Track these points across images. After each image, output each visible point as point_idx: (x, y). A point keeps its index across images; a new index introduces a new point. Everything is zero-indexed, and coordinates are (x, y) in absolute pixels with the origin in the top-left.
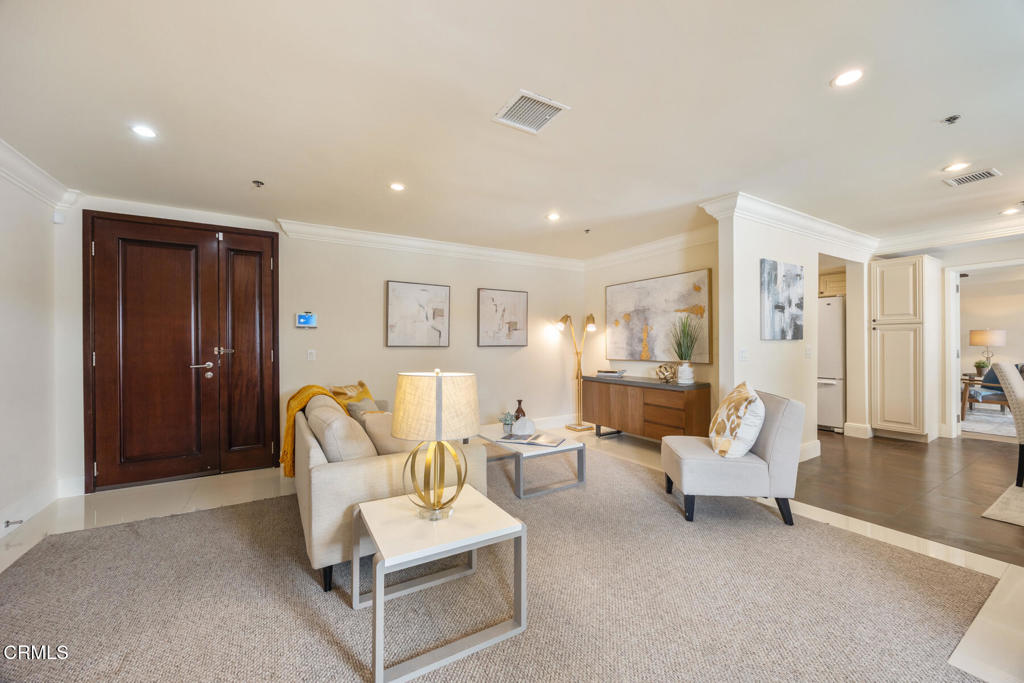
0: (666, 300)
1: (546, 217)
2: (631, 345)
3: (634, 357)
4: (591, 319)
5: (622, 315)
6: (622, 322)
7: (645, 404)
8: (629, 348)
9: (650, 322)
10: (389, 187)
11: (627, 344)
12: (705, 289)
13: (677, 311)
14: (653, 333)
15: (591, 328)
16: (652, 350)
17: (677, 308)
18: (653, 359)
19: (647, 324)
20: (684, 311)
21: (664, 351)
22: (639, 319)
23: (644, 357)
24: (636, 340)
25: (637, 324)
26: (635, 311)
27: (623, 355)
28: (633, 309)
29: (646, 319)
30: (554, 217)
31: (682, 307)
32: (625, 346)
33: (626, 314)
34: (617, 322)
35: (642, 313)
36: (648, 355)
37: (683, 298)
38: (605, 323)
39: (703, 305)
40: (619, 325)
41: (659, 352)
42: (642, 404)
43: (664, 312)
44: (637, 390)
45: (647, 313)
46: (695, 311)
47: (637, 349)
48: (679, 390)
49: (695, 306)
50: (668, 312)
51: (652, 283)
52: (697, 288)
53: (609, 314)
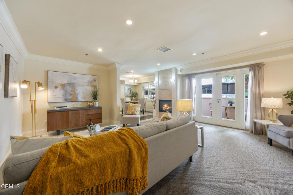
0: (83, 82)
1: (97, 49)
2: (66, 96)
3: (66, 100)
4: (40, 84)
5: (60, 84)
6: (60, 87)
7: (88, 115)
8: (64, 97)
9: (76, 88)
11: (63, 96)
13: (87, 86)
14: (77, 92)
15: (41, 88)
16: (77, 98)
17: (88, 85)
18: (78, 101)
19: (74, 89)
20: (90, 86)
21: (82, 98)
22: (70, 87)
24: (69, 94)
25: (69, 89)
26: (68, 83)
27: (61, 100)
28: (66, 83)
29: (74, 87)
30: (100, 50)
32: (62, 97)
33: (62, 84)
34: (56, 87)
35: (72, 85)
36: (74, 100)
37: (90, 82)
38: (47, 86)
39: (97, 85)
40: (58, 89)
41: (80, 98)
42: (86, 115)
43: (82, 86)
44: (84, 111)
45: (74, 85)
46: (94, 86)
47: (69, 97)
48: (100, 108)
49: (94, 85)
50: (84, 86)
51: (77, 75)
52: (95, 80)
53: (49, 83)
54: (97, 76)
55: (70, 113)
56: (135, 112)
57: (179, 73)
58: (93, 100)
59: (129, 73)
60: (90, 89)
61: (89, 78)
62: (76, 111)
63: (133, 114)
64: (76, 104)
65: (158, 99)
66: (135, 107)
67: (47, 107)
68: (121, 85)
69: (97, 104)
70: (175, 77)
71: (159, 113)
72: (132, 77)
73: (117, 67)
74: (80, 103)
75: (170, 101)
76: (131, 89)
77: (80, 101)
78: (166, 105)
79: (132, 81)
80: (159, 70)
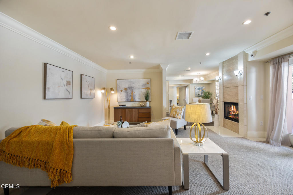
0: (139, 85)
1: (130, 57)
2: (127, 97)
3: (128, 101)
4: (112, 89)
5: (124, 89)
6: (124, 90)
7: (139, 113)
8: (126, 98)
9: (134, 91)
10: (109, 27)
11: (126, 97)
12: (150, 84)
13: (142, 88)
14: (135, 94)
15: (113, 92)
16: (135, 99)
18: (135, 101)
20: (144, 88)
21: (138, 99)
22: (130, 90)
23: (132, 100)
24: (129, 96)
25: (129, 91)
26: (129, 87)
27: (124, 100)
28: (127, 87)
29: (132, 90)
30: (132, 57)
31: (144, 87)
32: (125, 98)
33: (125, 88)
34: (122, 91)
35: (131, 88)
36: (133, 100)
37: (144, 85)
38: (117, 90)
39: (150, 87)
40: (123, 92)
41: (137, 99)
42: (138, 113)
43: (138, 88)
44: (136, 109)
45: (133, 88)
46: (147, 89)
47: (129, 98)
48: (149, 108)
49: (147, 87)
50: (140, 88)
51: (134, 80)
52: (148, 83)
53: (118, 88)
54: (150, 79)
55: (127, 110)
56: (176, 115)
57: (250, 59)
58: (145, 100)
59: (189, 71)
60: (144, 91)
61: (143, 82)
62: (131, 108)
63: (174, 117)
64: (134, 104)
65: (222, 100)
66: (176, 110)
67: (117, 105)
68: (190, 84)
69: (148, 104)
70: (243, 68)
71: (224, 120)
72: (197, 74)
73: (163, 68)
74: (137, 103)
75: (236, 104)
76: (203, 88)
77: (136, 101)
78: (233, 108)
79: (202, 79)
80: (224, 61)
